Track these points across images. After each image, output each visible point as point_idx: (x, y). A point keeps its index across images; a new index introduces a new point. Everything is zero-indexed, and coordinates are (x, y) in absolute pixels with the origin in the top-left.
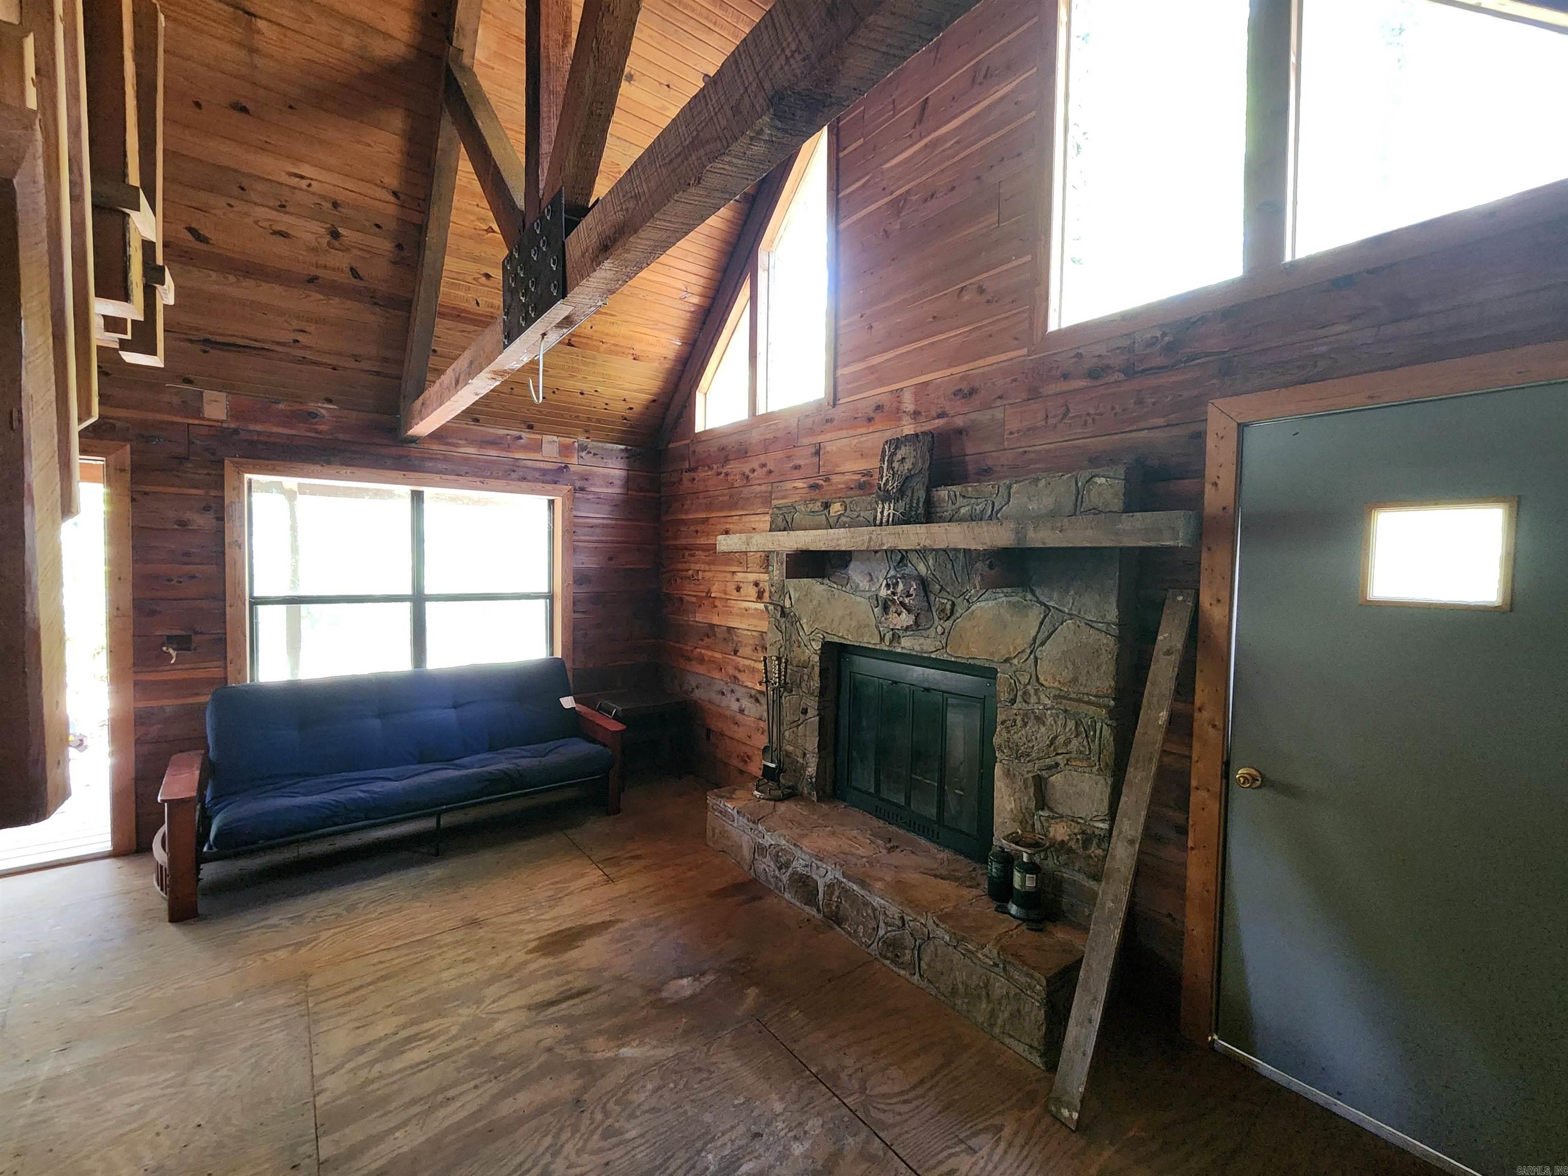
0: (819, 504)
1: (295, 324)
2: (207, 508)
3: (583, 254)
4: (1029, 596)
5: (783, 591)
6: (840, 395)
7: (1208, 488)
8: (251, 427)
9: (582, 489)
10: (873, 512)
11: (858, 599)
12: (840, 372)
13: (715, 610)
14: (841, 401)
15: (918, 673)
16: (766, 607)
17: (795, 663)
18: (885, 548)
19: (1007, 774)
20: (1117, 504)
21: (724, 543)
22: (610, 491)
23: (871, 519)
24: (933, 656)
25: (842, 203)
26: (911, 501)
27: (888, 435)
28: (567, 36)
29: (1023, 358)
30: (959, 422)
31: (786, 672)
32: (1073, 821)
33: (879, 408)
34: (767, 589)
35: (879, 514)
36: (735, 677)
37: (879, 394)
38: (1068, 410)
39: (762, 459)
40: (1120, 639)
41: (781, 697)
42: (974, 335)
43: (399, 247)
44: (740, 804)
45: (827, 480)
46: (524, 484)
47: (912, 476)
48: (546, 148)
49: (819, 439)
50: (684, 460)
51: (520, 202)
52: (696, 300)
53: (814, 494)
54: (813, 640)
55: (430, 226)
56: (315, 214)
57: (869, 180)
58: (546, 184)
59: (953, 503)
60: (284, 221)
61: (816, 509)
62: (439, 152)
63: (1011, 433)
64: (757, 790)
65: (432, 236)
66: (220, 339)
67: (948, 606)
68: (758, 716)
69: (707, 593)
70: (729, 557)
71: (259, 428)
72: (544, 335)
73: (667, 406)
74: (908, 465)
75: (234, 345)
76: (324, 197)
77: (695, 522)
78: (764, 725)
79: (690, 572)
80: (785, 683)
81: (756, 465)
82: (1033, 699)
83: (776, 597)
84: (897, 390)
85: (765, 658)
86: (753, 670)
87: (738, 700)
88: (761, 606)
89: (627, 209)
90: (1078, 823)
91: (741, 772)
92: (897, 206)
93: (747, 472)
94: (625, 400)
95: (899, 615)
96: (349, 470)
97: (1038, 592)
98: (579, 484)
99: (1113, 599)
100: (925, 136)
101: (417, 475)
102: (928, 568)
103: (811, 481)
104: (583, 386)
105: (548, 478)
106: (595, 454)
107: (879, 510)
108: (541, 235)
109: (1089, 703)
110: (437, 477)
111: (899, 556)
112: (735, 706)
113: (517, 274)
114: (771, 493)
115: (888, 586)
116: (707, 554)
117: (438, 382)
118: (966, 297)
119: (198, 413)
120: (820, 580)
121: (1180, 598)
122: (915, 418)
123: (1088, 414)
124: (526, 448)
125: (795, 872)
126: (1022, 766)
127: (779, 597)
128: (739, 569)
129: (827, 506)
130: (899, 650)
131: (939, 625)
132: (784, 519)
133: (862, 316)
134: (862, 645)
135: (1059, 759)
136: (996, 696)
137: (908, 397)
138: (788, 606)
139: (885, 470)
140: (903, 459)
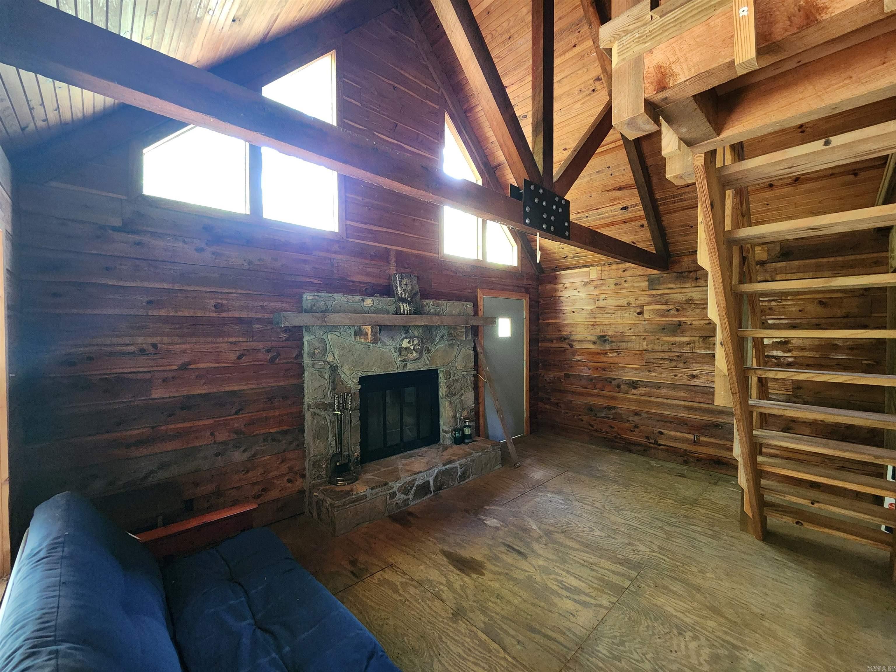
0: (357, 298)
4: (454, 341)
5: (325, 351)
6: (348, 235)
11: (384, 350)
19: (450, 403)
24: (421, 369)
32: (467, 408)
37: (376, 245)
40: (474, 351)
49: (333, 256)
54: (353, 378)
59: (429, 307)
61: (354, 300)
67: (430, 348)
82: (456, 375)
84: (386, 248)
95: (412, 354)
102: (419, 333)
109: (469, 371)
111: (407, 328)
125: (418, 486)
126: (454, 399)
127: (322, 356)
128: (241, 339)
129: (363, 300)
130: (407, 371)
131: (425, 356)
132: (325, 304)
133: (363, 199)
134: (386, 373)
135: (463, 391)
136: (443, 378)
137: (392, 254)
138: (331, 361)
139: (399, 288)
140: (406, 284)
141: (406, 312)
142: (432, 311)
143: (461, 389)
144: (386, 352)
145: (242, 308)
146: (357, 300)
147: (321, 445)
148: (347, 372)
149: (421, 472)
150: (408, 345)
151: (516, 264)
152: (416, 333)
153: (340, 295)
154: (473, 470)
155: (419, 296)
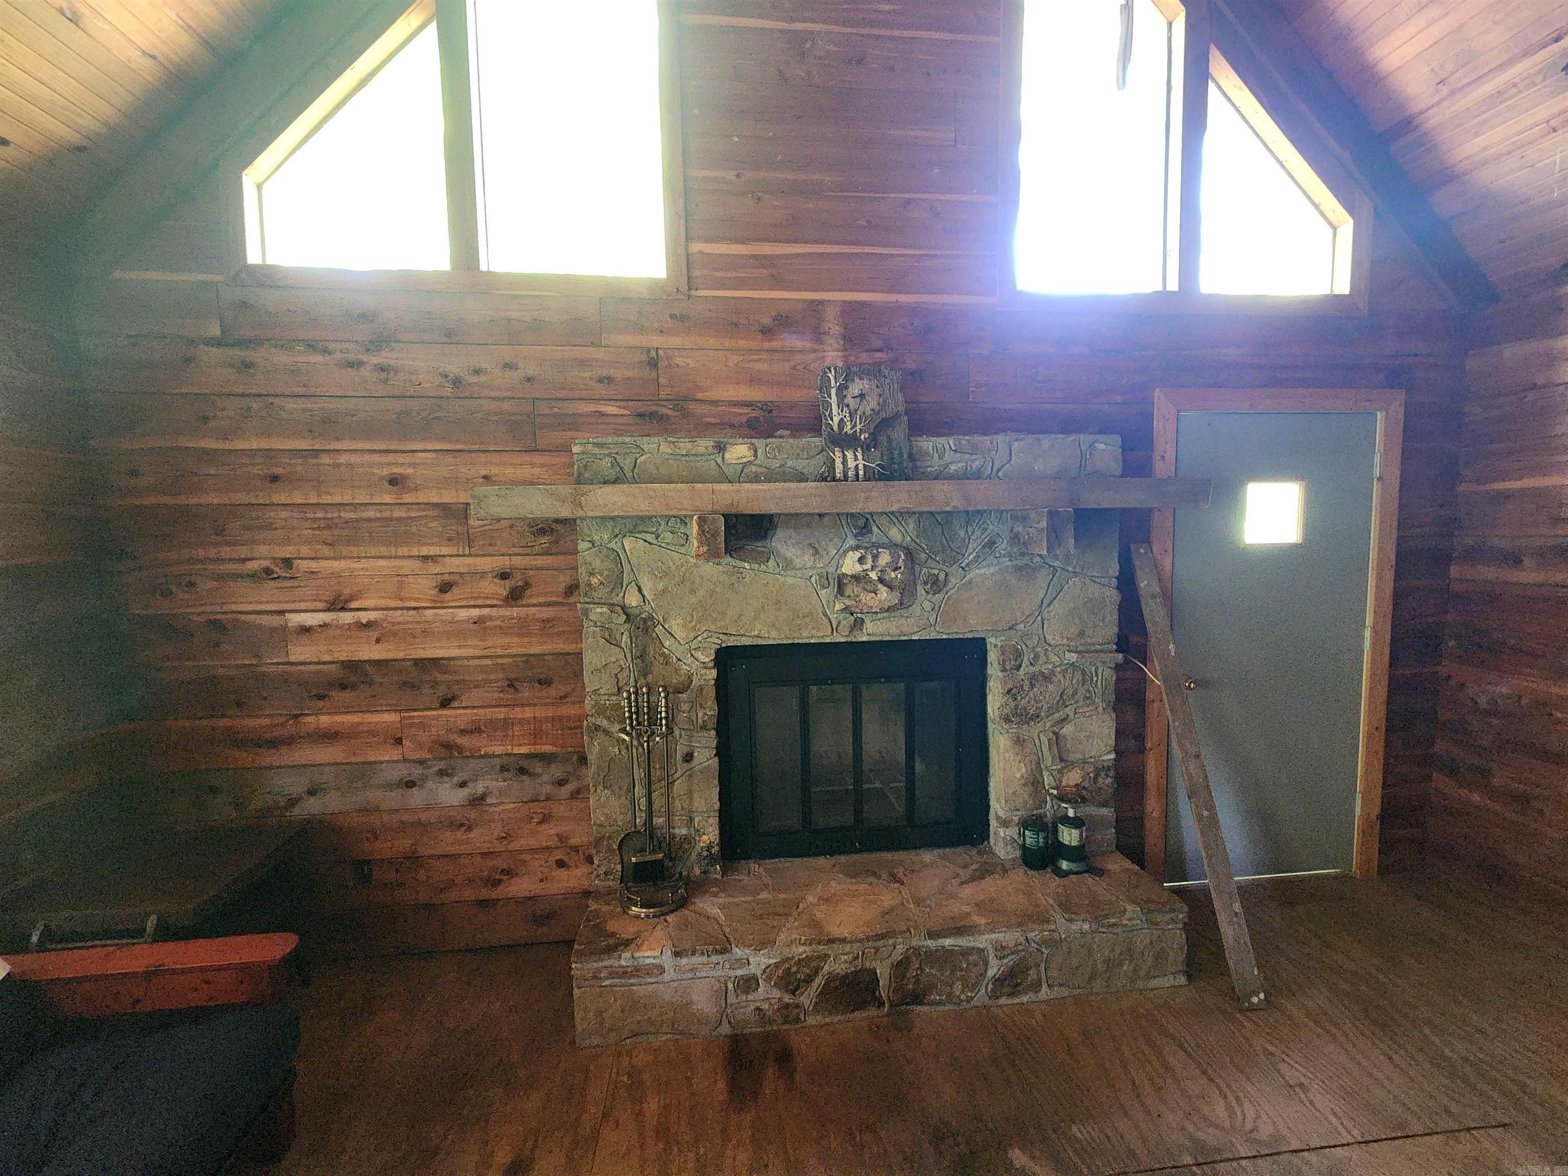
0: (704, 443)
4: (1036, 558)
5: (620, 581)
6: (699, 282)
7: (1157, 458)
11: (790, 580)
12: (697, 248)
14: (703, 293)
19: (1017, 741)
20: (1116, 468)
26: (890, 449)
32: (1083, 763)
33: (784, 318)
35: (839, 465)
37: (778, 299)
39: (502, 353)
40: (1119, 590)
45: (678, 409)
49: (655, 342)
54: (698, 648)
59: (940, 457)
63: (978, 386)
67: (942, 578)
68: (529, 796)
69: (333, 604)
74: (871, 405)
81: (481, 360)
82: (1042, 660)
84: (810, 301)
87: (463, 784)
90: (1090, 763)
95: (876, 594)
99: (1115, 555)
103: (642, 406)
107: (838, 460)
109: (1096, 652)
111: (862, 520)
121: (1142, 551)
122: (843, 345)
125: (831, 978)
126: (1035, 729)
127: (611, 592)
128: (445, 551)
129: (721, 448)
130: (865, 639)
131: (924, 600)
132: (615, 463)
133: (738, 176)
134: (796, 641)
135: (1069, 711)
136: (996, 665)
137: (831, 314)
138: (634, 604)
139: (834, 407)
140: (862, 396)
141: (851, 473)
142: (953, 468)
143: (1063, 704)
144: (793, 587)
145: (444, 483)
146: (702, 450)
147: (614, 802)
148: (680, 634)
149: (843, 941)
150: (858, 568)
151: (1343, 287)
152: (895, 534)
153: (656, 439)
154: (1054, 973)
155: (904, 425)
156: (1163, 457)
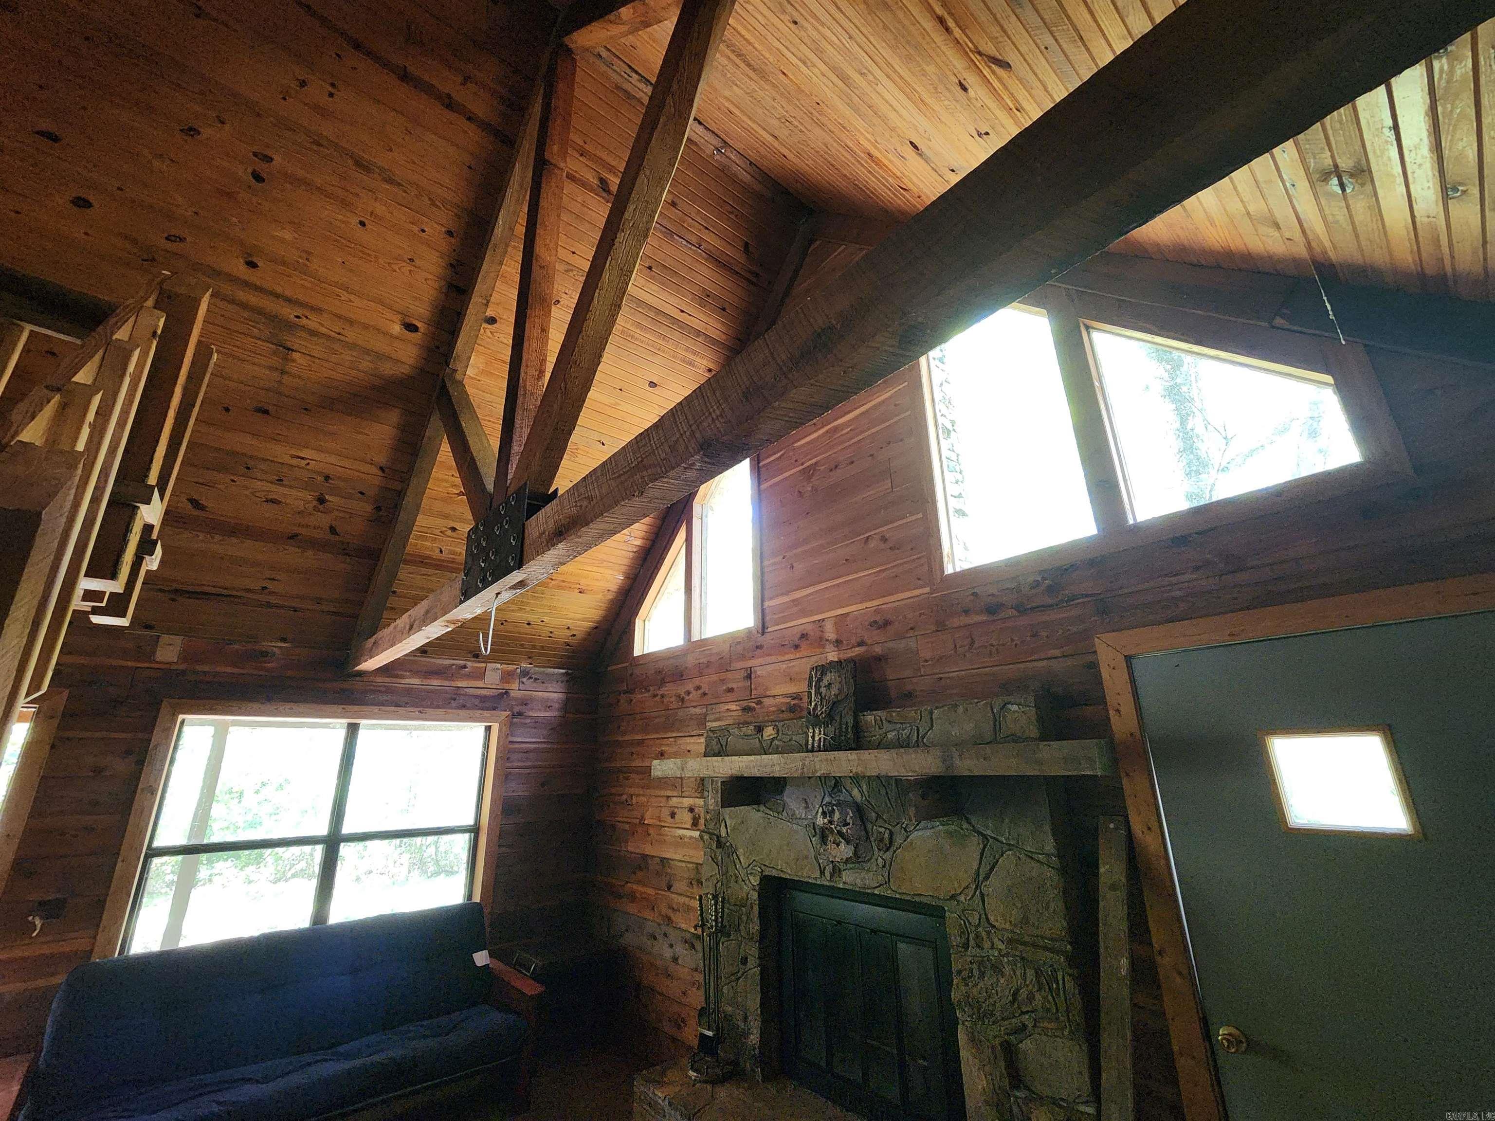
0: (752, 727)
1: (268, 574)
2: (128, 752)
3: (541, 535)
4: (965, 826)
5: (718, 819)
6: (767, 624)
7: (1112, 713)
8: (199, 668)
9: (520, 714)
10: (804, 735)
11: (795, 826)
12: (767, 604)
13: (649, 839)
14: (769, 630)
15: (863, 911)
16: (701, 837)
17: (732, 901)
18: (818, 774)
19: (973, 1039)
20: (1033, 731)
21: (661, 768)
22: (547, 714)
23: (803, 742)
24: (876, 892)
25: (763, 470)
26: (840, 724)
27: (814, 661)
28: (542, 372)
29: (927, 596)
30: (878, 650)
31: (723, 912)
32: (1054, 1103)
33: (804, 636)
34: (702, 815)
35: (810, 739)
36: (669, 919)
37: (803, 623)
38: (973, 642)
39: (697, 682)
40: (1063, 871)
41: (718, 944)
42: (884, 575)
43: (378, 509)
44: (672, 1090)
45: (759, 703)
46: (463, 713)
47: (839, 701)
48: (517, 448)
49: (750, 664)
50: (623, 682)
51: (490, 487)
52: (639, 542)
53: (748, 717)
54: (751, 873)
55: (408, 493)
56: (307, 485)
57: (783, 455)
58: (514, 477)
59: (880, 728)
60: (278, 492)
61: (750, 732)
62: (425, 439)
63: (926, 661)
64: (692, 1069)
65: (409, 500)
66: (190, 588)
67: (887, 835)
68: (694, 966)
69: (641, 820)
70: (664, 782)
71: (206, 668)
72: (498, 594)
73: (608, 633)
74: (834, 691)
75: (206, 594)
76: (319, 473)
77: (632, 743)
78: (700, 977)
79: (625, 797)
80: (723, 927)
81: (690, 687)
82: (987, 945)
83: (711, 826)
84: (819, 621)
85: (701, 897)
86: (689, 909)
87: (671, 946)
88: (696, 834)
89: (581, 506)
90: (1061, 1107)
91: (674, 1040)
92: (808, 473)
93: (683, 695)
94: (568, 628)
95: (838, 845)
96: (288, 706)
97: (973, 820)
98: (516, 709)
99: (1047, 828)
100: (826, 425)
101: (356, 708)
102: (862, 793)
103: (745, 704)
104: (531, 617)
105: (487, 705)
106: (536, 679)
107: (810, 735)
108: (506, 515)
109: (1045, 948)
110: (375, 709)
111: (833, 782)
112: (668, 953)
113: (479, 544)
114: (706, 715)
115: (824, 813)
116: (641, 776)
117: (393, 625)
118: (872, 544)
119: (150, 656)
120: (755, 806)
121: (1112, 826)
122: (837, 646)
123: (992, 645)
124: (470, 676)
126: (990, 1031)
127: (715, 825)
129: (760, 730)
130: (841, 886)
132: (718, 742)
133: (784, 557)
134: (801, 878)
137: (829, 626)
138: (724, 835)
139: (814, 696)
140: (828, 685)
141: (817, 745)
142: (889, 736)
143: (1019, 1008)
144: (797, 832)
148: (743, 861)
150: (821, 821)
152: (856, 793)
156: (1118, 711)
